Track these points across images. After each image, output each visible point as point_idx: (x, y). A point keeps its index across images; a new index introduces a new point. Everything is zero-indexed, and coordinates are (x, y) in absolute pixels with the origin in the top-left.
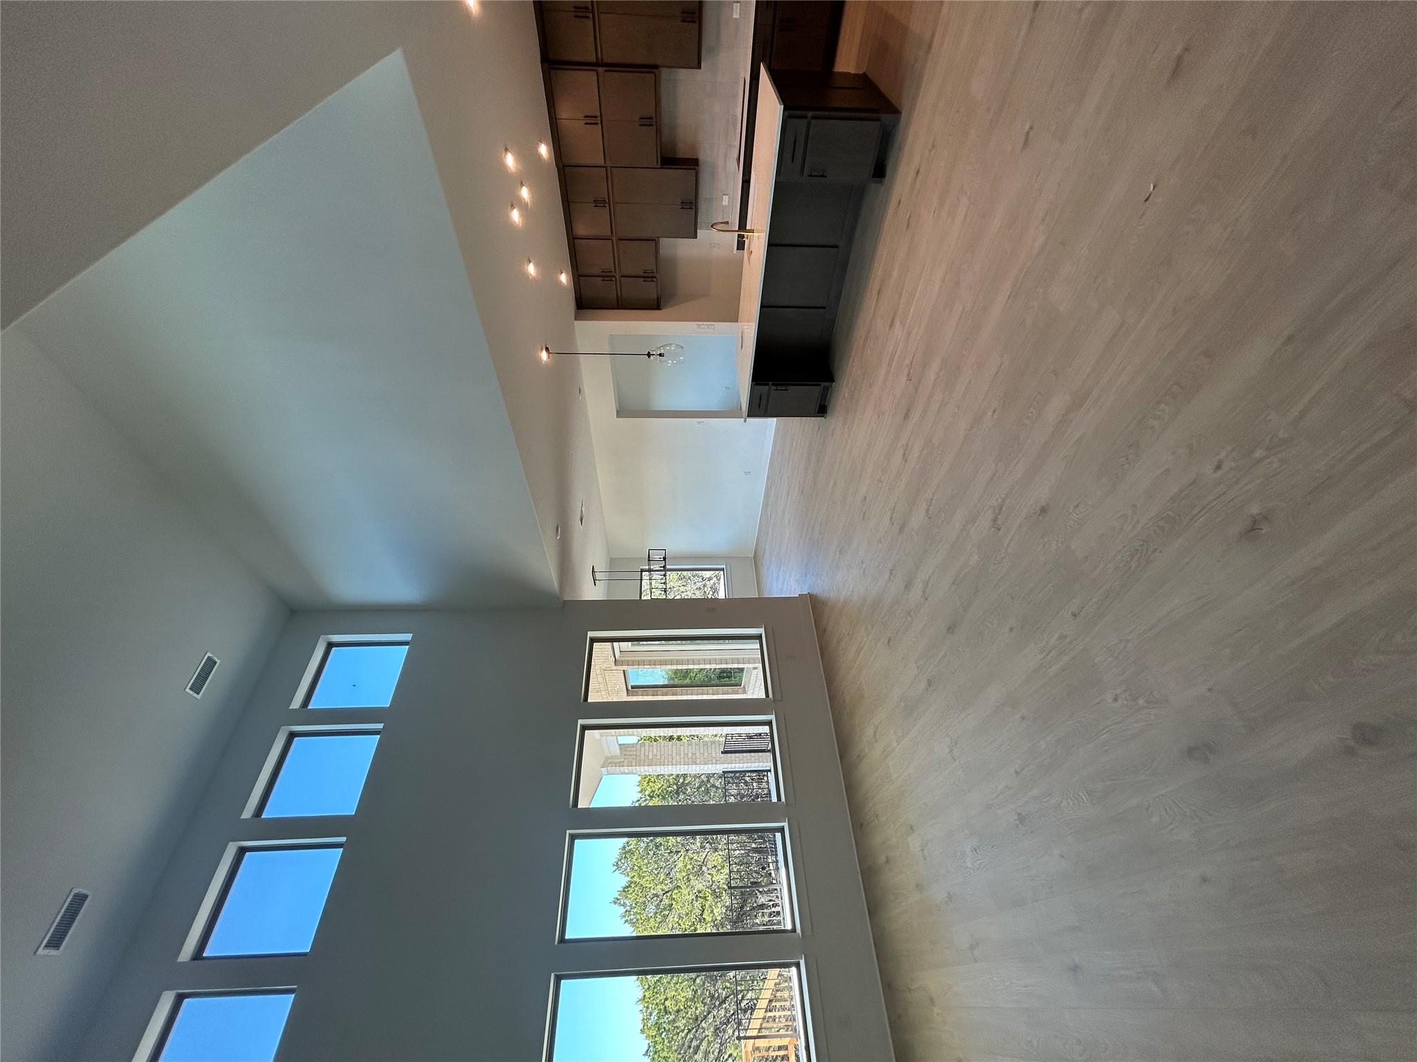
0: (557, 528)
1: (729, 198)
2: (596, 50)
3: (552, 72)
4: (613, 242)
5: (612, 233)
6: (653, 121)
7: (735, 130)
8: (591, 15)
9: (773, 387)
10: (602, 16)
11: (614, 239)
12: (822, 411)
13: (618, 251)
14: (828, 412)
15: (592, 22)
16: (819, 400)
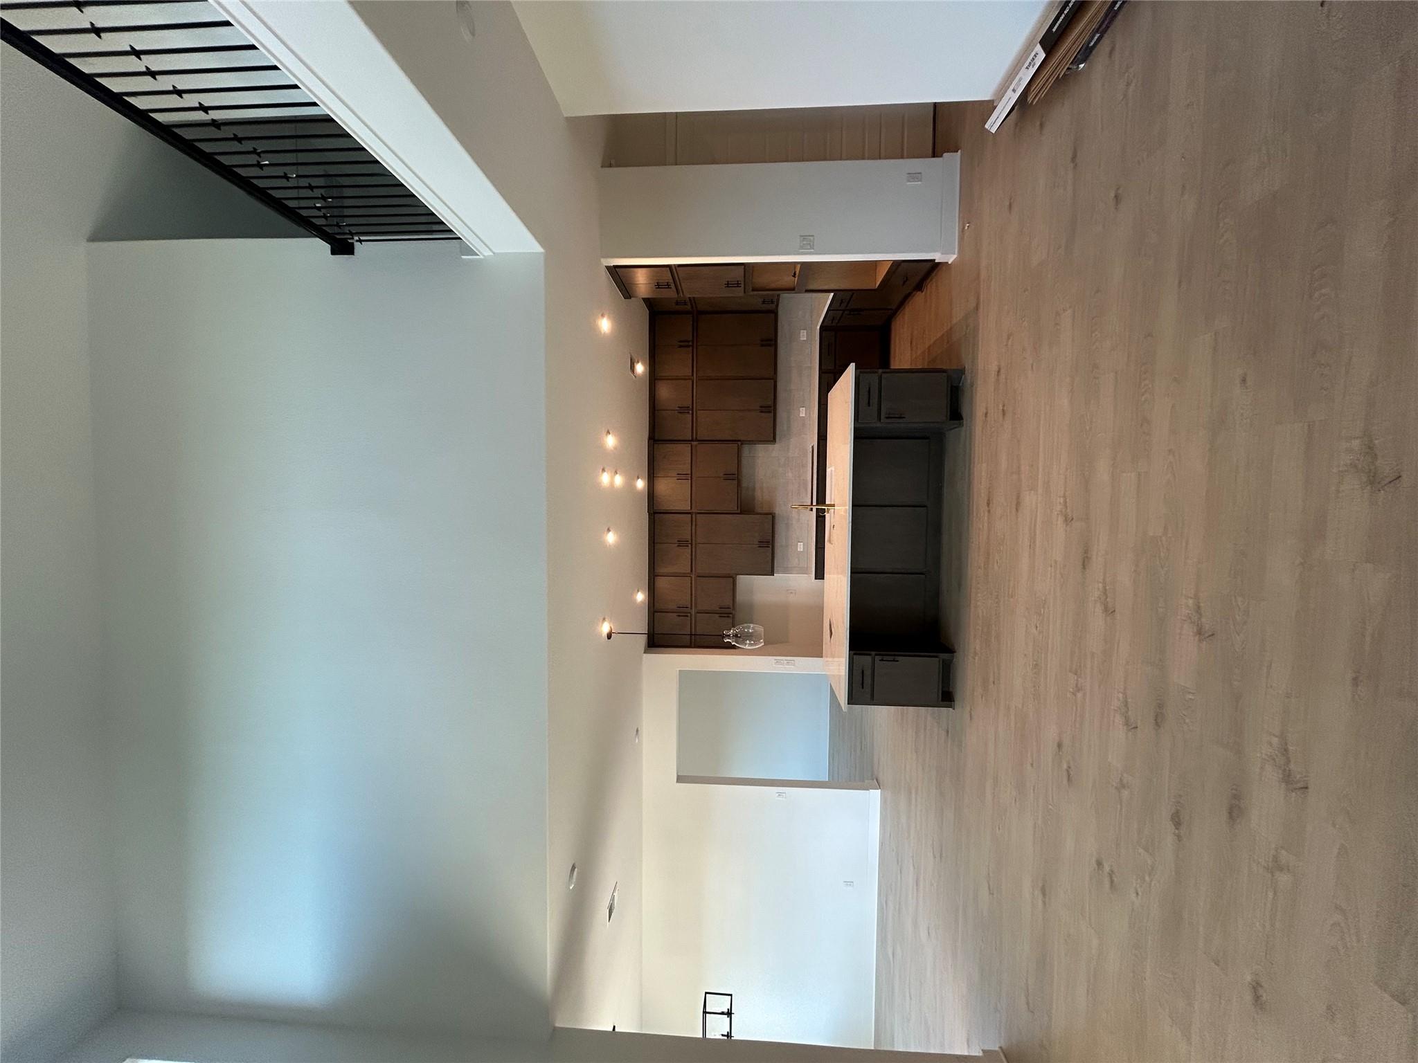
0: (573, 868)
1: (804, 545)
2: (692, 432)
3: (656, 446)
4: (691, 580)
5: (691, 571)
6: (735, 476)
7: (806, 490)
8: (691, 412)
9: (877, 658)
10: (698, 412)
11: (693, 577)
12: (947, 698)
13: (696, 588)
14: (955, 699)
15: (691, 416)
16: (941, 687)
